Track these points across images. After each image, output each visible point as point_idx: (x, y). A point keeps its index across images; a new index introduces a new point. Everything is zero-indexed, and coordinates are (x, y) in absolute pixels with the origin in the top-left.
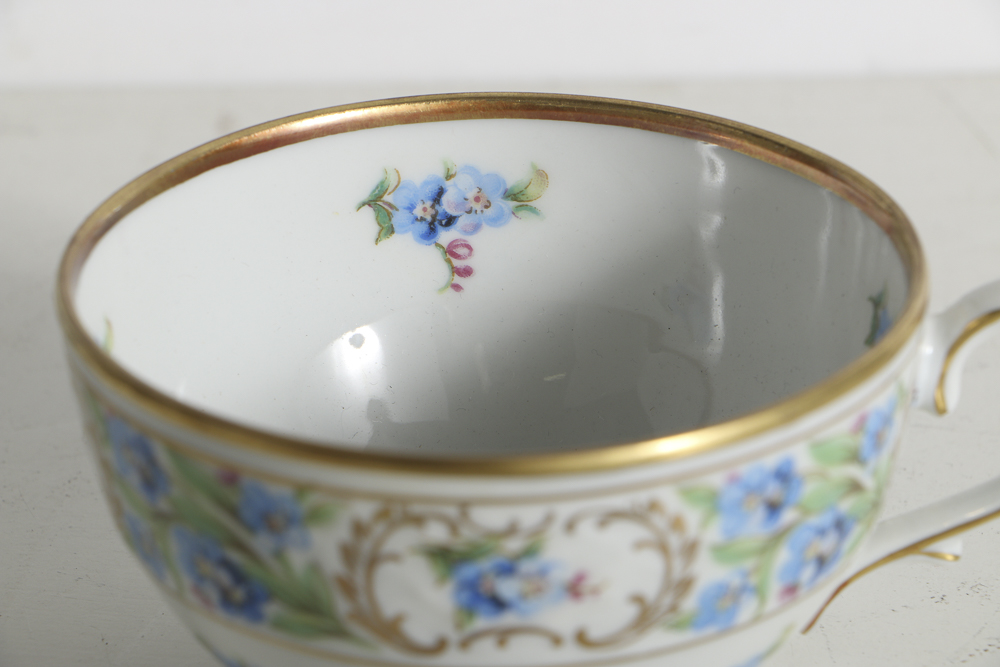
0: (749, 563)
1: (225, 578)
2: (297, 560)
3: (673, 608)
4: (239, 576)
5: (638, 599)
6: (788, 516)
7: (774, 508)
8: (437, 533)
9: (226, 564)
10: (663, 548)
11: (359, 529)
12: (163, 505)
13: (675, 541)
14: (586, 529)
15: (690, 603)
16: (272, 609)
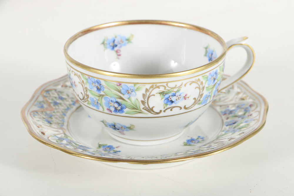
0: (210, 91)
1: (116, 105)
2: (133, 99)
3: (200, 100)
4: (119, 104)
5: (195, 99)
6: (216, 81)
7: (214, 79)
8: (162, 89)
9: (117, 102)
10: (199, 88)
11: (147, 90)
12: (102, 93)
13: (201, 86)
14: (188, 85)
15: (202, 99)
16: (126, 110)
